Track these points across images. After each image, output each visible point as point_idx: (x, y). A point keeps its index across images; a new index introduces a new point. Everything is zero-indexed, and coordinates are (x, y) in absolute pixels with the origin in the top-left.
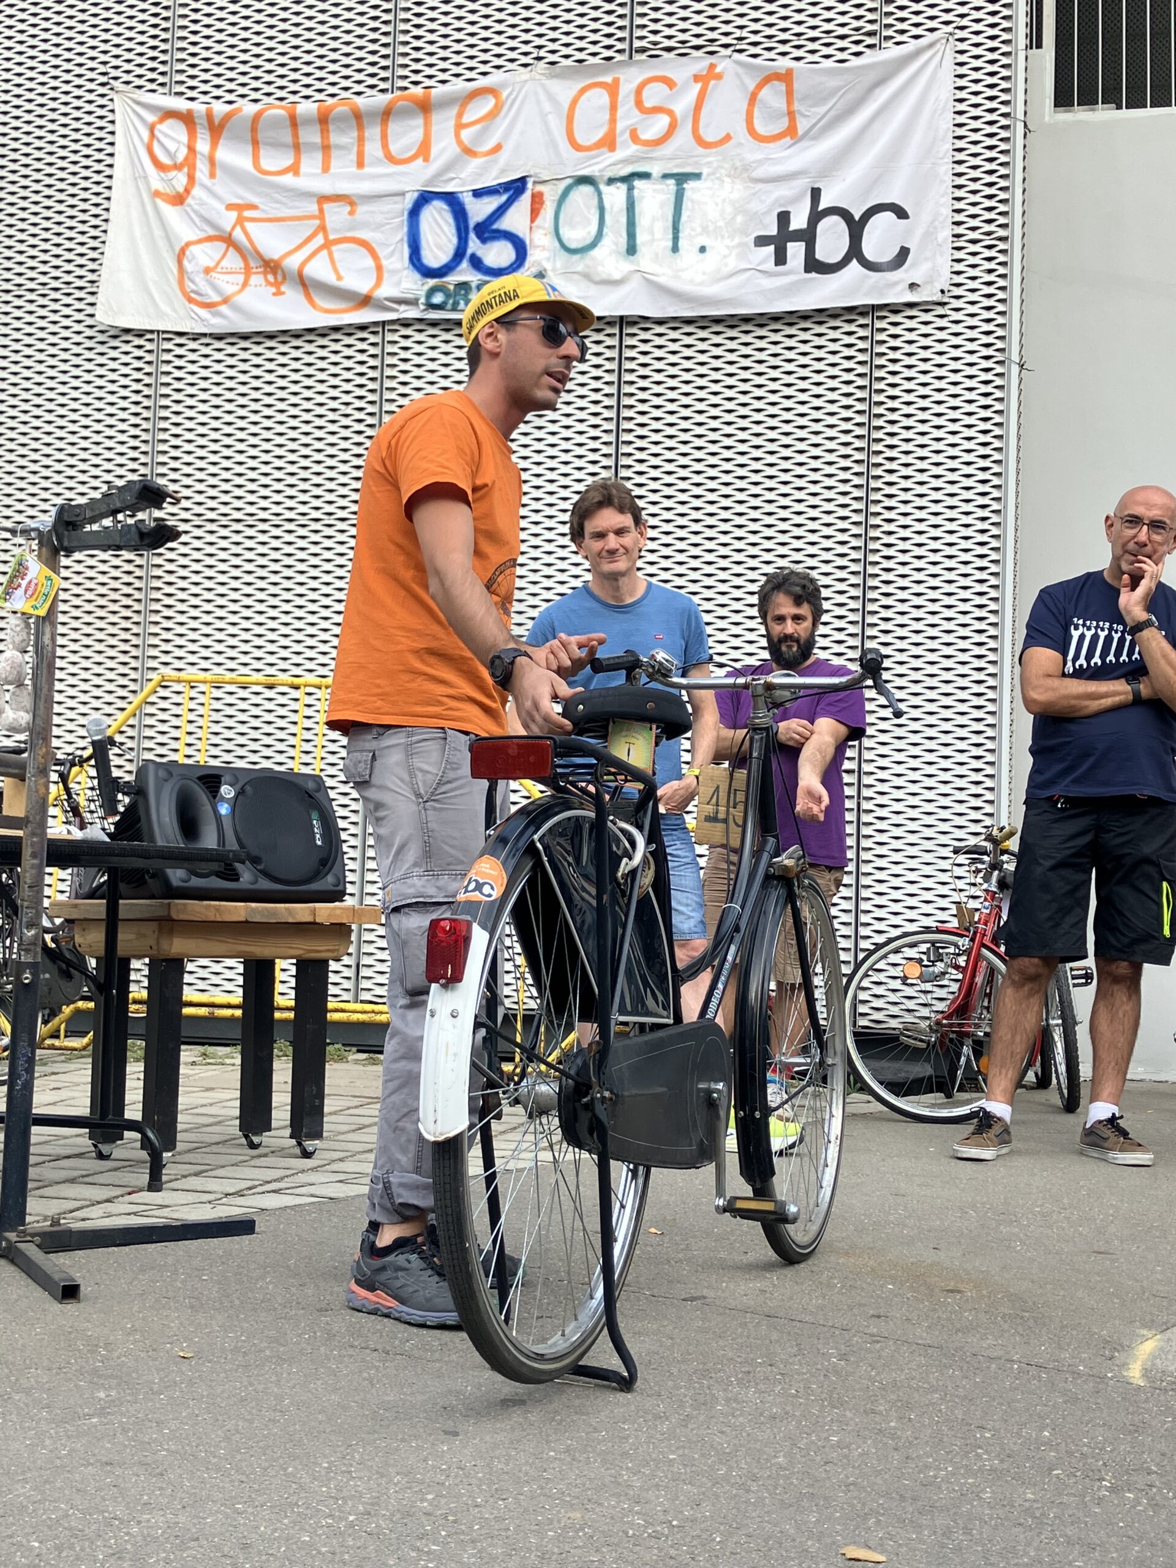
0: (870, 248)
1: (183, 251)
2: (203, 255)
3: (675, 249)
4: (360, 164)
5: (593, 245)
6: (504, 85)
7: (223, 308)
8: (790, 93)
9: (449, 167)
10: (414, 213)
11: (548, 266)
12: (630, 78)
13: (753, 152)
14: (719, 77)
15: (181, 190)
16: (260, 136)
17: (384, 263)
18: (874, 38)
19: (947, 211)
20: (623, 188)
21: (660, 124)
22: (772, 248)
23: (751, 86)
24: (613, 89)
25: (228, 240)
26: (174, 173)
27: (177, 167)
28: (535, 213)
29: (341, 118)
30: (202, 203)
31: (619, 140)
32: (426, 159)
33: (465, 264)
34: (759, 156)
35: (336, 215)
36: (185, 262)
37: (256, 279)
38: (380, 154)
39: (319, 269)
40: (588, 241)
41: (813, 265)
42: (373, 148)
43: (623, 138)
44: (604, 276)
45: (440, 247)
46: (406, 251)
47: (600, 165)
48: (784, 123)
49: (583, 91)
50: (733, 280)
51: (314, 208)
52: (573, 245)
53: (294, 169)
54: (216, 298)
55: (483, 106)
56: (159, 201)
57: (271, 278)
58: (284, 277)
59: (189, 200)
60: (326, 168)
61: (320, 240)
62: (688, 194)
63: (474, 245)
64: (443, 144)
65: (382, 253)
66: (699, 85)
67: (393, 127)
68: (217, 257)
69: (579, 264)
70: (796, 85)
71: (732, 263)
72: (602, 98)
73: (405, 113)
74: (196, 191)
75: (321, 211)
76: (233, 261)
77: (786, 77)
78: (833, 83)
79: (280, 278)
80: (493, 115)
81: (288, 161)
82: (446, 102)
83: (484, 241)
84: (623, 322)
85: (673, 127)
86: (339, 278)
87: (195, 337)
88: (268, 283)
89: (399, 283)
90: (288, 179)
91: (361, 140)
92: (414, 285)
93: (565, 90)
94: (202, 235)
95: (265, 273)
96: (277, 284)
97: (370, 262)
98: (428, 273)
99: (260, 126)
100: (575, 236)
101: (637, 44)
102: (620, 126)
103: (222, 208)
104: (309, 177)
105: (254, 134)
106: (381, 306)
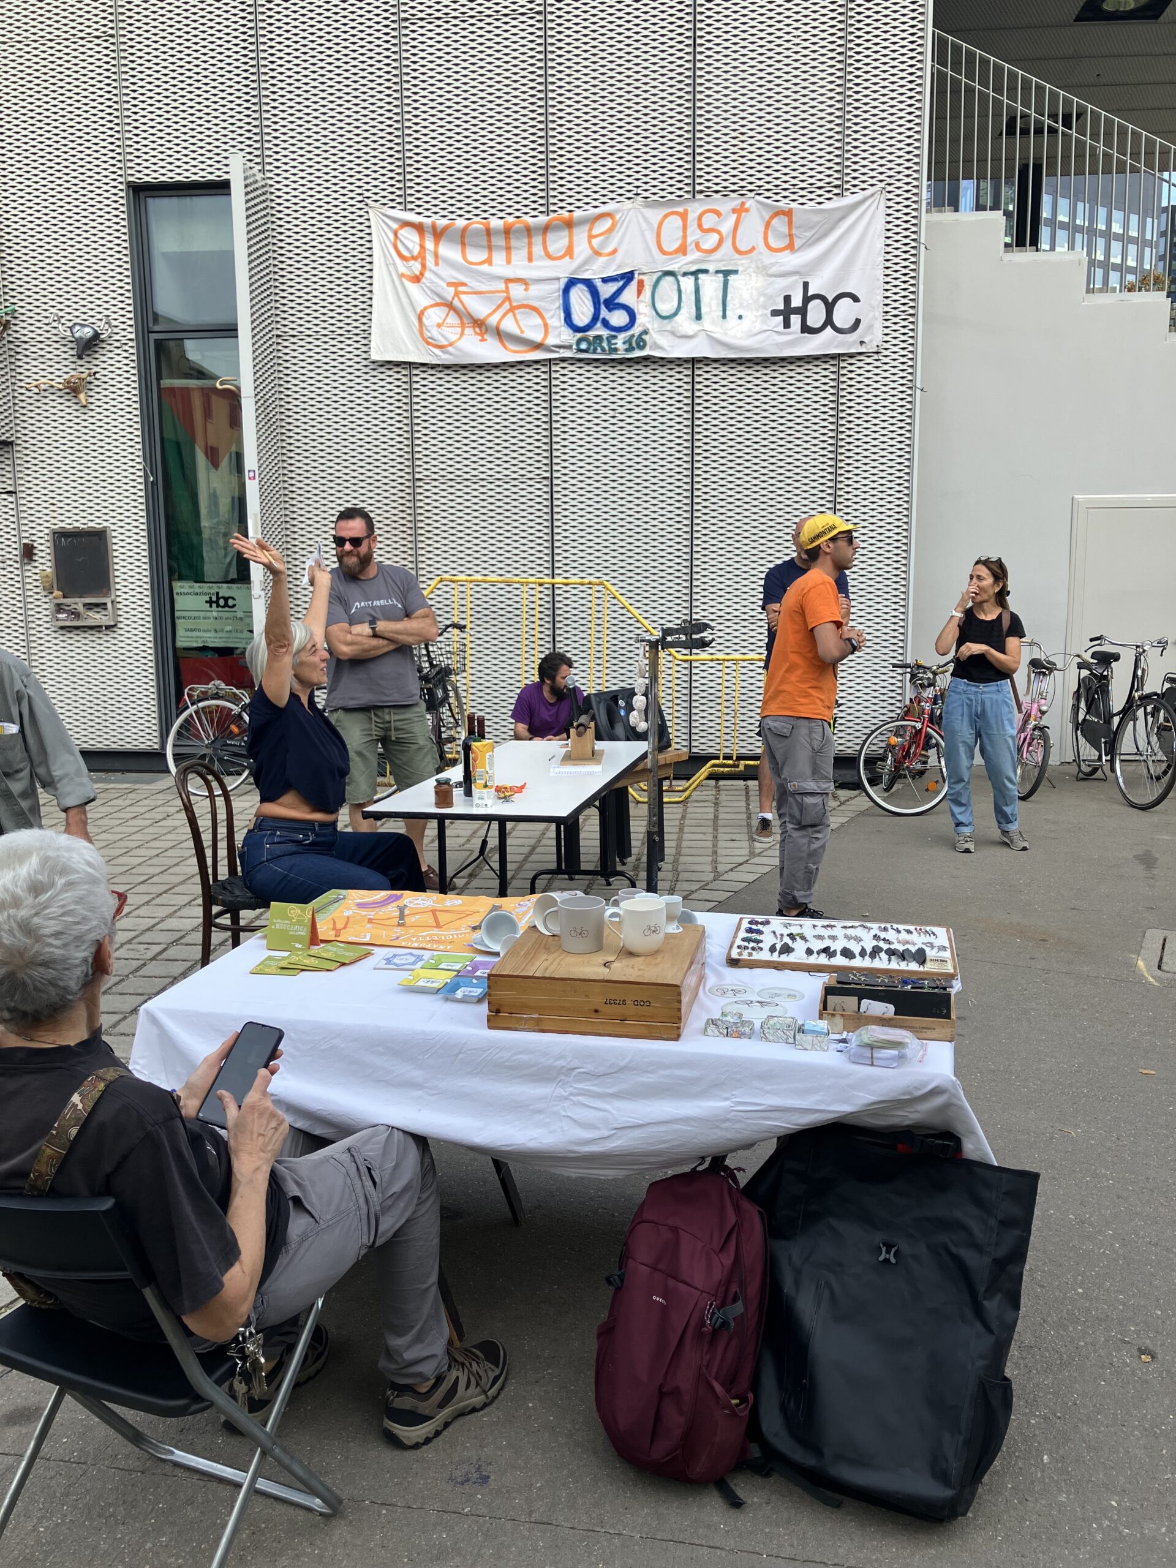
0: (838, 320)
1: (422, 312)
2: (435, 316)
3: (724, 316)
4: (530, 259)
5: (676, 314)
6: (617, 211)
7: (450, 349)
8: (790, 223)
9: (586, 262)
10: (566, 291)
11: (649, 326)
12: (695, 209)
13: (769, 258)
14: (747, 210)
15: (418, 273)
16: (467, 241)
17: (549, 322)
18: (841, 190)
19: (880, 298)
20: (692, 278)
21: (714, 238)
23: (767, 217)
24: (684, 216)
26: (412, 262)
27: (414, 258)
28: (639, 292)
29: (518, 231)
30: (432, 282)
31: (689, 248)
32: (571, 257)
33: (599, 324)
34: (773, 260)
35: (517, 291)
36: (424, 320)
37: (468, 331)
38: (542, 253)
39: (509, 325)
40: (673, 311)
42: (537, 249)
43: (691, 247)
44: (683, 333)
45: (583, 314)
46: (562, 315)
47: (678, 264)
48: (787, 241)
49: (666, 216)
50: (759, 337)
51: (502, 286)
52: (664, 314)
53: (489, 261)
54: (445, 343)
55: (605, 225)
56: (404, 280)
57: (477, 330)
58: (487, 330)
59: (423, 280)
60: (509, 262)
61: (507, 306)
62: (730, 283)
63: (604, 312)
64: (581, 248)
65: (547, 316)
66: (735, 216)
67: (550, 236)
68: (443, 316)
69: (668, 325)
70: (794, 219)
71: (758, 326)
72: (677, 221)
73: (557, 228)
74: (427, 274)
75: (507, 288)
76: (453, 319)
77: (789, 213)
78: (815, 218)
79: (483, 329)
80: (610, 230)
81: (483, 255)
82: (582, 222)
83: (610, 310)
84: (694, 361)
85: (721, 242)
86: (522, 332)
87: (434, 367)
88: (476, 333)
89: (559, 335)
90: (485, 268)
91: (530, 245)
92: (568, 336)
93: (655, 215)
94: (433, 302)
95: (474, 327)
96: (481, 334)
97: (539, 321)
98: (577, 329)
99: (467, 234)
100: (666, 308)
101: (698, 188)
102: (689, 239)
103: (444, 285)
104: (499, 266)
105: (463, 238)
106: (548, 349)
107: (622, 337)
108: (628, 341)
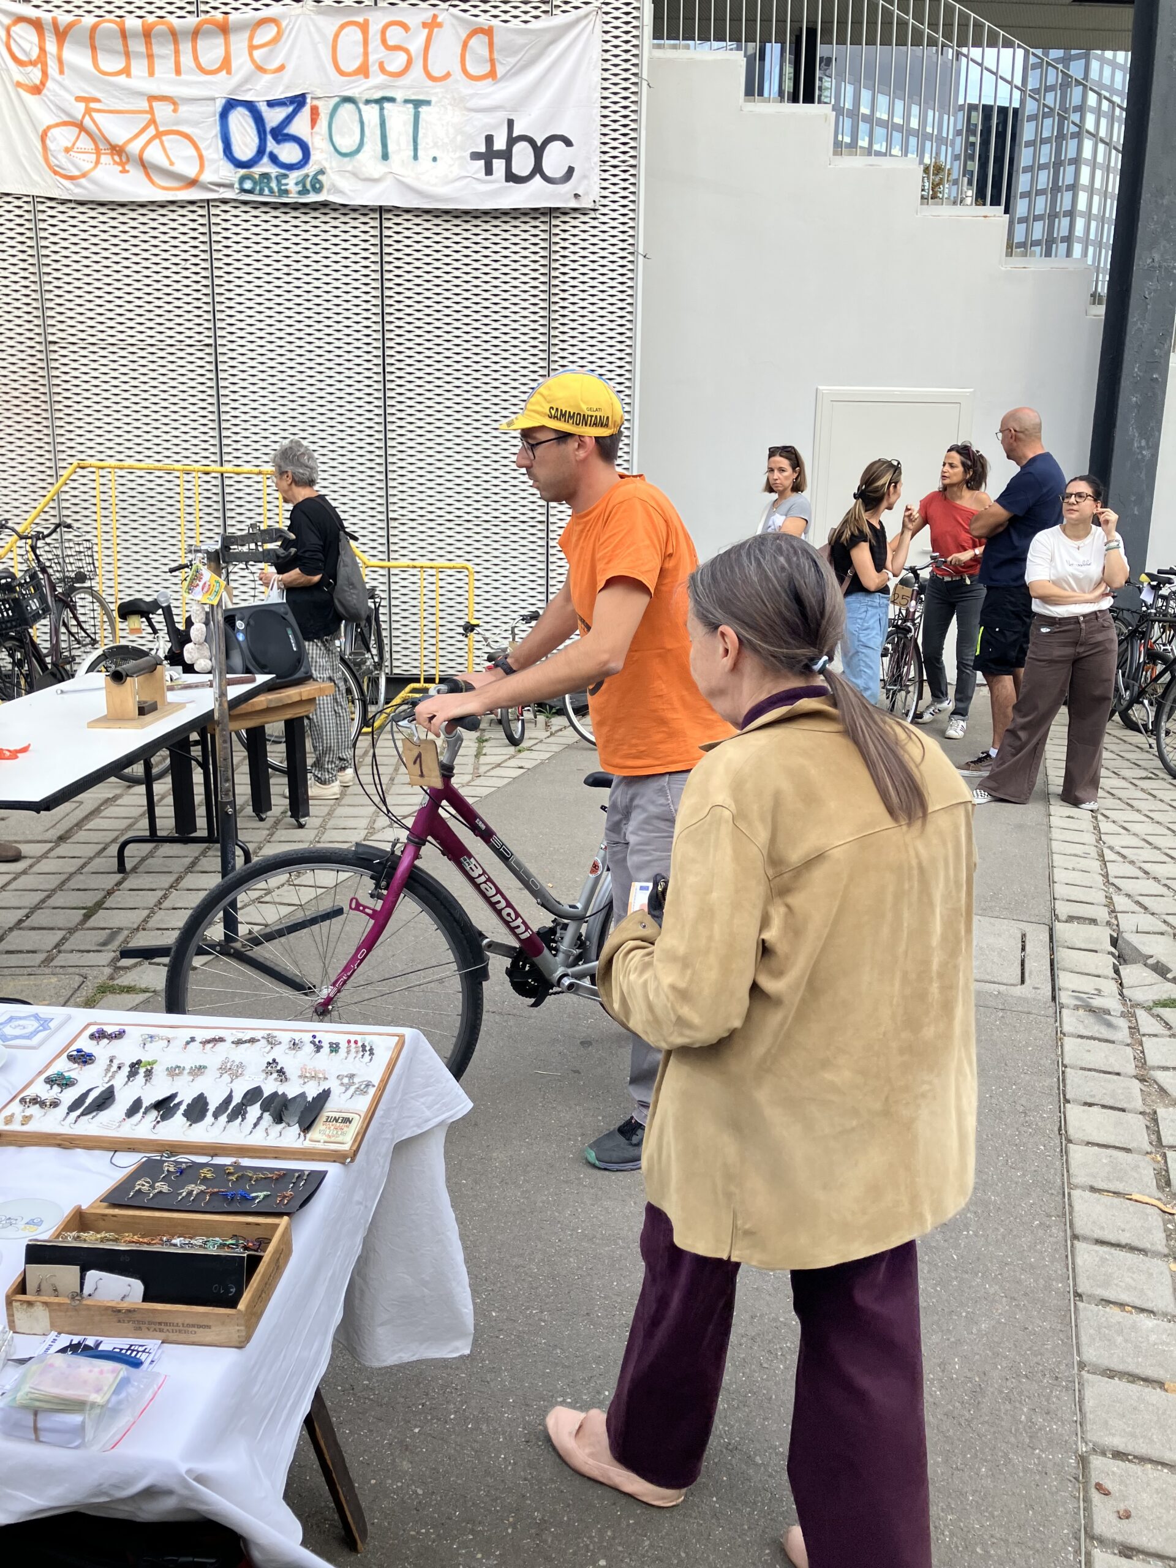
0: (548, 168)
1: (46, 134)
2: (62, 137)
3: (416, 157)
4: (178, 72)
5: (358, 151)
6: (284, 16)
7: (83, 181)
8: (491, 45)
9: (246, 80)
10: (224, 115)
11: (326, 165)
12: (377, 21)
13: (466, 88)
14: (440, 25)
15: (38, 82)
16: (97, 44)
17: (204, 153)
18: (547, 6)
19: (597, 143)
20: (376, 107)
21: (401, 59)
22: (482, 162)
23: (464, 36)
24: (364, 27)
25: (81, 127)
26: (30, 68)
27: (32, 63)
28: (314, 122)
29: (161, 34)
30: (56, 95)
31: (371, 69)
32: (229, 72)
33: (265, 159)
34: (470, 91)
35: (163, 111)
36: (48, 142)
37: (105, 159)
38: (193, 65)
39: (154, 154)
40: (354, 148)
41: (511, 177)
42: (187, 60)
43: (374, 68)
44: (367, 175)
45: (246, 145)
46: (221, 146)
47: (358, 88)
48: (486, 68)
49: (342, 27)
50: (458, 184)
51: (145, 105)
52: (344, 150)
53: (126, 71)
54: (76, 173)
55: (268, 33)
56: (20, 90)
57: (117, 158)
58: (128, 159)
59: (45, 91)
60: (151, 73)
61: (152, 131)
62: (422, 116)
63: (271, 145)
64: (240, 61)
65: (201, 146)
66: (426, 31)
67: (201, 44)
68: (73, 139)
69: (348, 164)
70: (496, 40)
71: (456, 171)
72: (357, 34)
73: (209, 34)
74: (49, 84)
75: (151, 107)
76: (85, 143)
77: (489, 32)
78: (521, 40)
79: (124, 159)
80: (275, 40)
81: (119, 64)
82: (241, 27)
83: (278, 142)
84: (381, 210)
85: (409, 62)
86: (172, 164)
87: (63, 202)
88: (115, 163)
89: (217, 171)
90: (122, 79)
91: (177, 52)
92: (230, 174)
93: (329, 25)
94: (58, 120)
95: (112, 154)
96: (122, 164)
97: (193, 152)
98: (239, 164)
99: (97, 37)
100: (347, 143)
102: (372, 58)
103: (72, 99)
104: (140, 79)
105: (92, 41)
106: (205, 187)
107: (295, 176)
108: (302, 182)
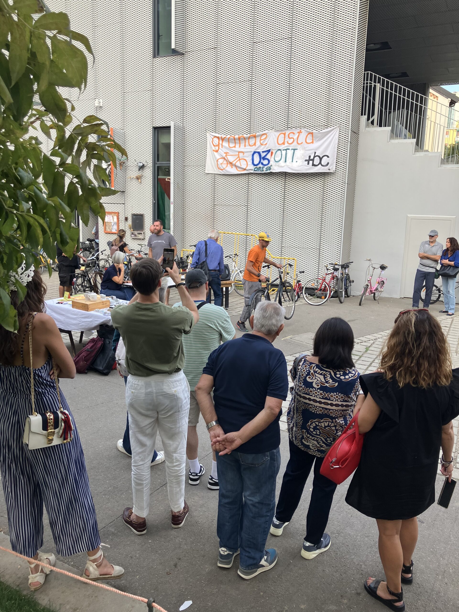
0: (323, 163)
1: (217, 161)
2: (221, 161)
3: (292, 161)
5: (280, 161)
6: (268, 133)
7: (224, 170)
8: (313, 136)
9: (259, 147)
10: (253, 155)
11: (273, 164)
12: (287, 132)
13: (306, 145)
14: (301, 132)
15: (217, 150)
17: (248, 163)
18: (327, 126)
19: (335, 156)
20: (285, 151)
22: (307, 162)
23: (307, 134)
24: (285, 134)
25: (224, 158)
27: (217, 146)
28: (271, 155)
29: (242, 139)
30: (220, 152)
31: (285, 143)
33: (260, 164)
35: (241, 155)
37: (229, 165)
39: (238, 164)
41: (313, 165)
42: (247, 144)
44: (281, 166)
45: (257, 161)
46: (251, 161)
47: (282, 147)
48: (311, 141)
49: (280, 134)
50: (301, 167)
51: (238, 154)
52: (277, 161)
54: (222, 168)
55: (264, 137)
56: (214, 152)
59: (218, 152)
60: (240, 146)
62: (295, 152)
63: (262, 161)
65: (248, 161)
67: (250, 140)
68: (223, 161)
69: (277, 164)
71: (301, 164)
72: (283, 136)
73: (252, 138)
74: (220, 150)
76: (225, 162)
77: (312, 133)
78: (319, 135)
80: (266, 138)
81: (233, 145)
82: (258, 136)
83: (263, 160)
84: (283, 173)
86: (241, 165)
87: (220, 175)
89: (250, 167)
90: (234, 149)
91: (245, 142)
92: (252, 167)
93: (277, 134)
94: (220, 158)
96: (232, 166)
97: (246, 163)
98: (254, 165)
100: (277, 159)
101: (289, 126)
102: (286, 140)
103: (223, 153)
104: (237, 148)
105: (229, 140)
106: (247, 170)
107: (266, 167)
108: (267, 168)
